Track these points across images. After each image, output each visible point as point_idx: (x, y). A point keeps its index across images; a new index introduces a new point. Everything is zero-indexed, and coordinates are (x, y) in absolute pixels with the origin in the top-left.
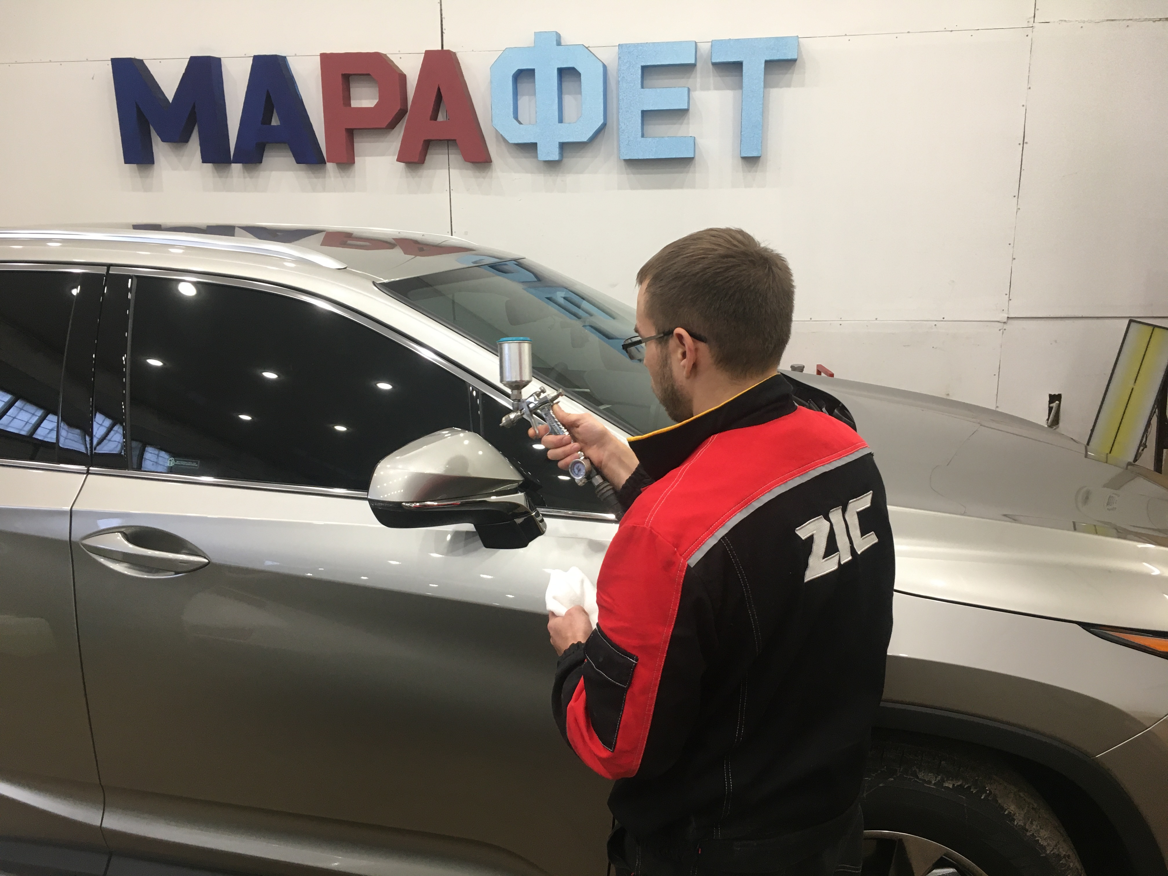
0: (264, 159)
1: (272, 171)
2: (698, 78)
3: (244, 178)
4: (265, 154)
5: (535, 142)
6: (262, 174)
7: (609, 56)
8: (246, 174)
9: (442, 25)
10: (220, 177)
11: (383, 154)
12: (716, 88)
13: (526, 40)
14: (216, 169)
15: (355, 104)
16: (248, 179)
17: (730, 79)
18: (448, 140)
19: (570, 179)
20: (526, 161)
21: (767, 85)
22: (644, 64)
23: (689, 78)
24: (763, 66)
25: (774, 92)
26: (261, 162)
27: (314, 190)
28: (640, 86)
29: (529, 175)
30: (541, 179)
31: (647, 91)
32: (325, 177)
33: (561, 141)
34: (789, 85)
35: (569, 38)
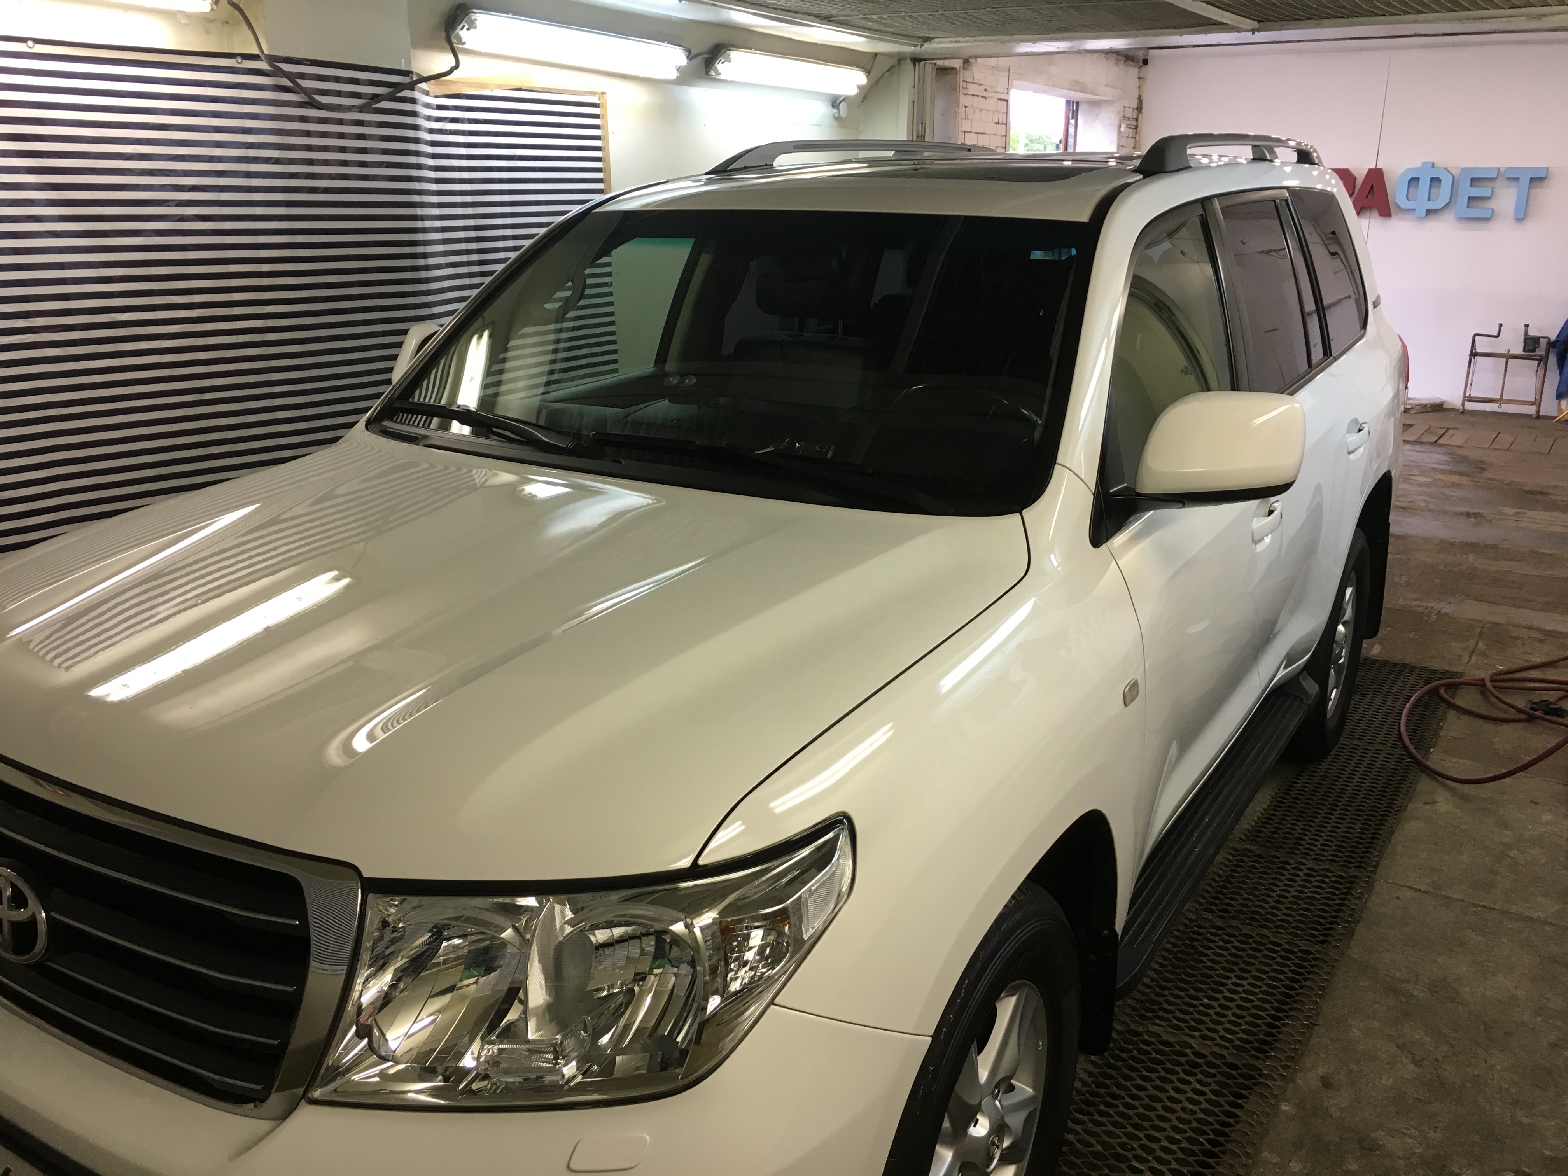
7: (1456, 172)
9: (1378, 157)
13: (1417, 164)
19: (1429, 224)
20: (1408, 216)
25: (1535, 191)
29: (1409, 222)
30: (1414, 224)
34: (1542, 188)
35: (1437, 164)
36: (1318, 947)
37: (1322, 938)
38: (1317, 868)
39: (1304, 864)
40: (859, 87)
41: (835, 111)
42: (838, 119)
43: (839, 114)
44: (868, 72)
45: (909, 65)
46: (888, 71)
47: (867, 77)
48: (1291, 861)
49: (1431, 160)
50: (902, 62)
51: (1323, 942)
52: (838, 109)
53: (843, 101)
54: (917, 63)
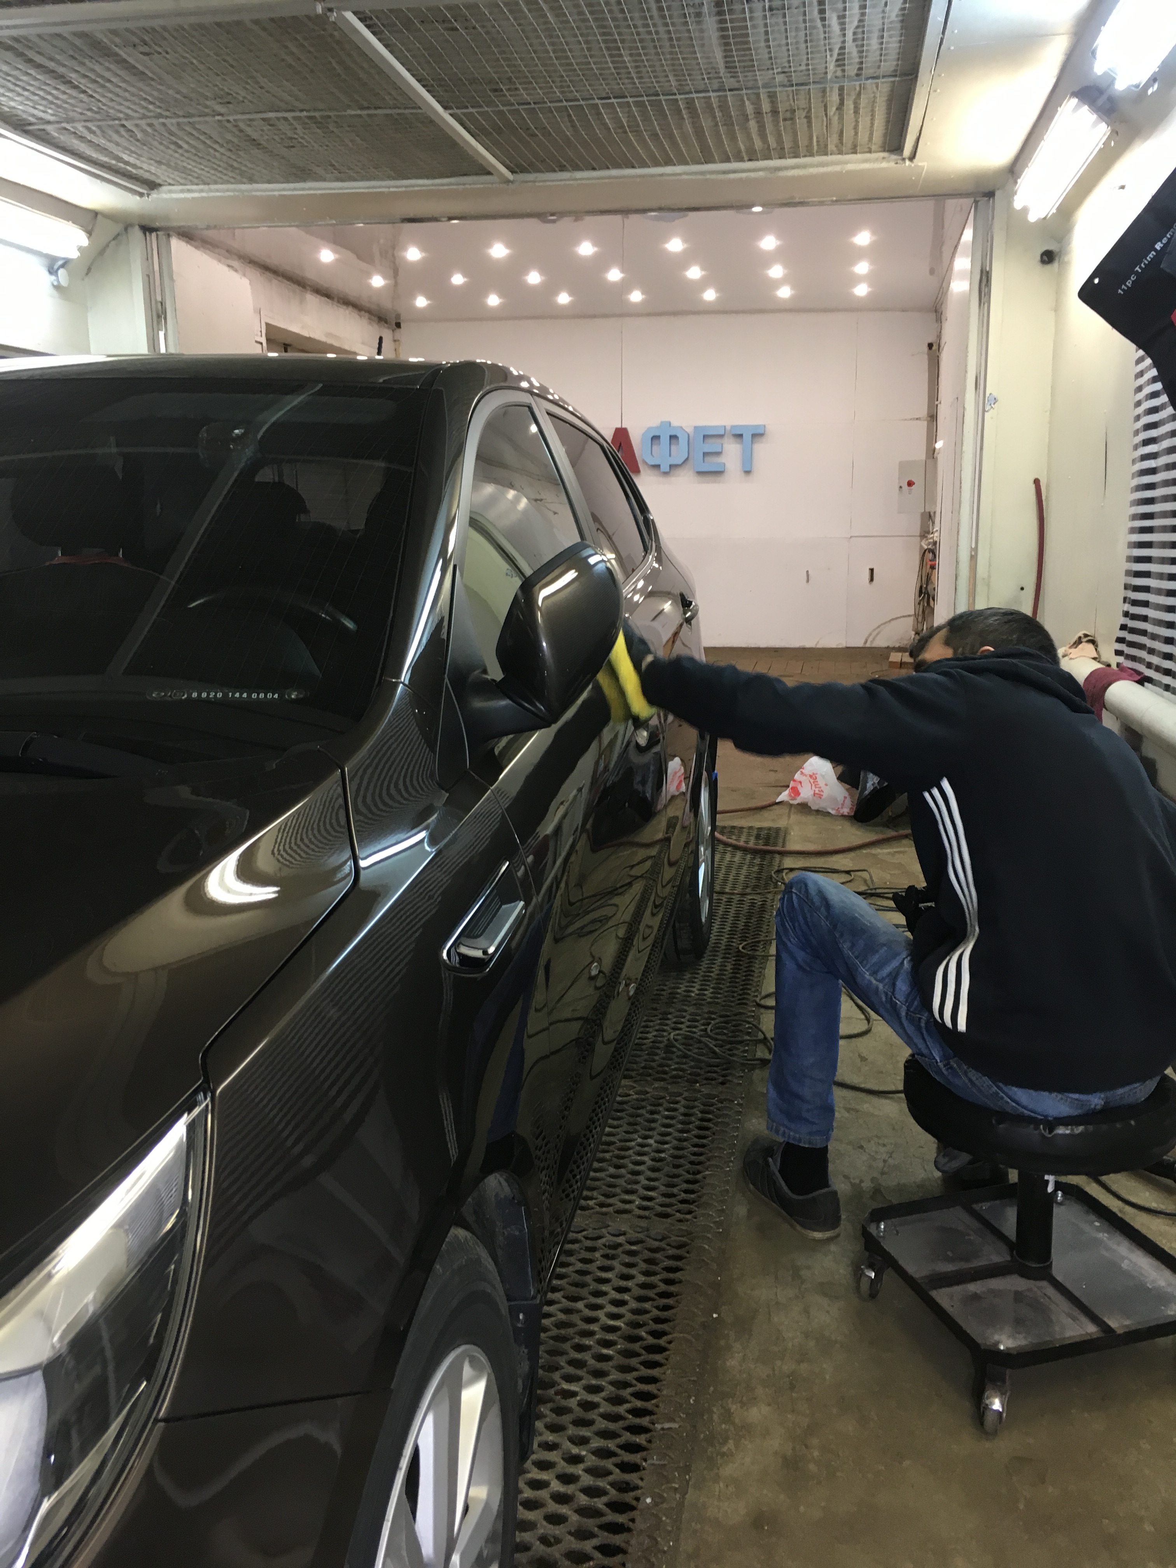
7: (690, 430)
9: (621, 417)
12: (733, 444)
13: (656, 423)
19: (673, 479)
20: (655, 471)
25: (756, 445)
30: (661, 479)
36: (720, 1088)
37: (721, 1079)
38: (699, 1011)
39: (686, 1011)
40: (80, 249)
41: (53, 278)
42: (58, 287)
43: (58, 281)
44: (89, 233)
45: (137, 233)
46: (114, 239)
47: (89, 238)
48: (672, 1010)
49: (666, 419)
50: (129, 230)
51: (723, 1083)
52: (57, 276)
53: (63, 266)
54: (148, 234)
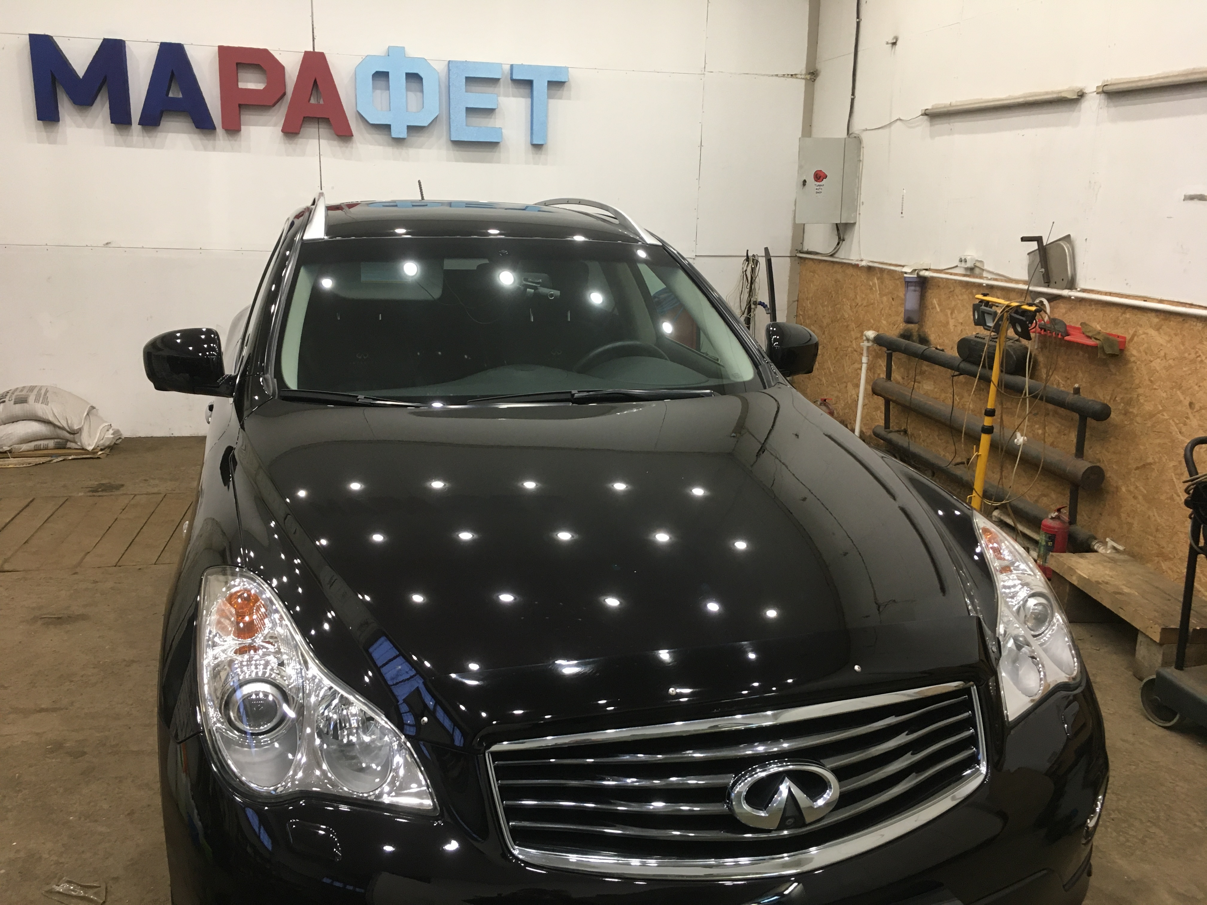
0: (162, 123)
1: (168, 132)
2: (501, 88)
3: (143, 137)
4: (163, 119)
5: (389, 123)
6: (159, 134)
7: (441, 67)
8: (145, 134)
9: (313, 32)
10: (121, 135)
11: (265, 125)
12: (514, 96)
13: (379, 50)
14: (117, 128)
15: (241, 85)
16: (147, 139)
17: (525, 91)
18: (319, 118)
19: (411, 152)
20: (379, 137)
21: (550, 97)
22: (467, 76)
23: (495, 87)
24: (546, 84)
25: (552, 102)
26: (159, 125)
27: (206, 149)
28: (464, 90)
29: (381, 147)
30: (390, 150)
31: (470, 94)
32: (215, 140)
33: (409, 125)
